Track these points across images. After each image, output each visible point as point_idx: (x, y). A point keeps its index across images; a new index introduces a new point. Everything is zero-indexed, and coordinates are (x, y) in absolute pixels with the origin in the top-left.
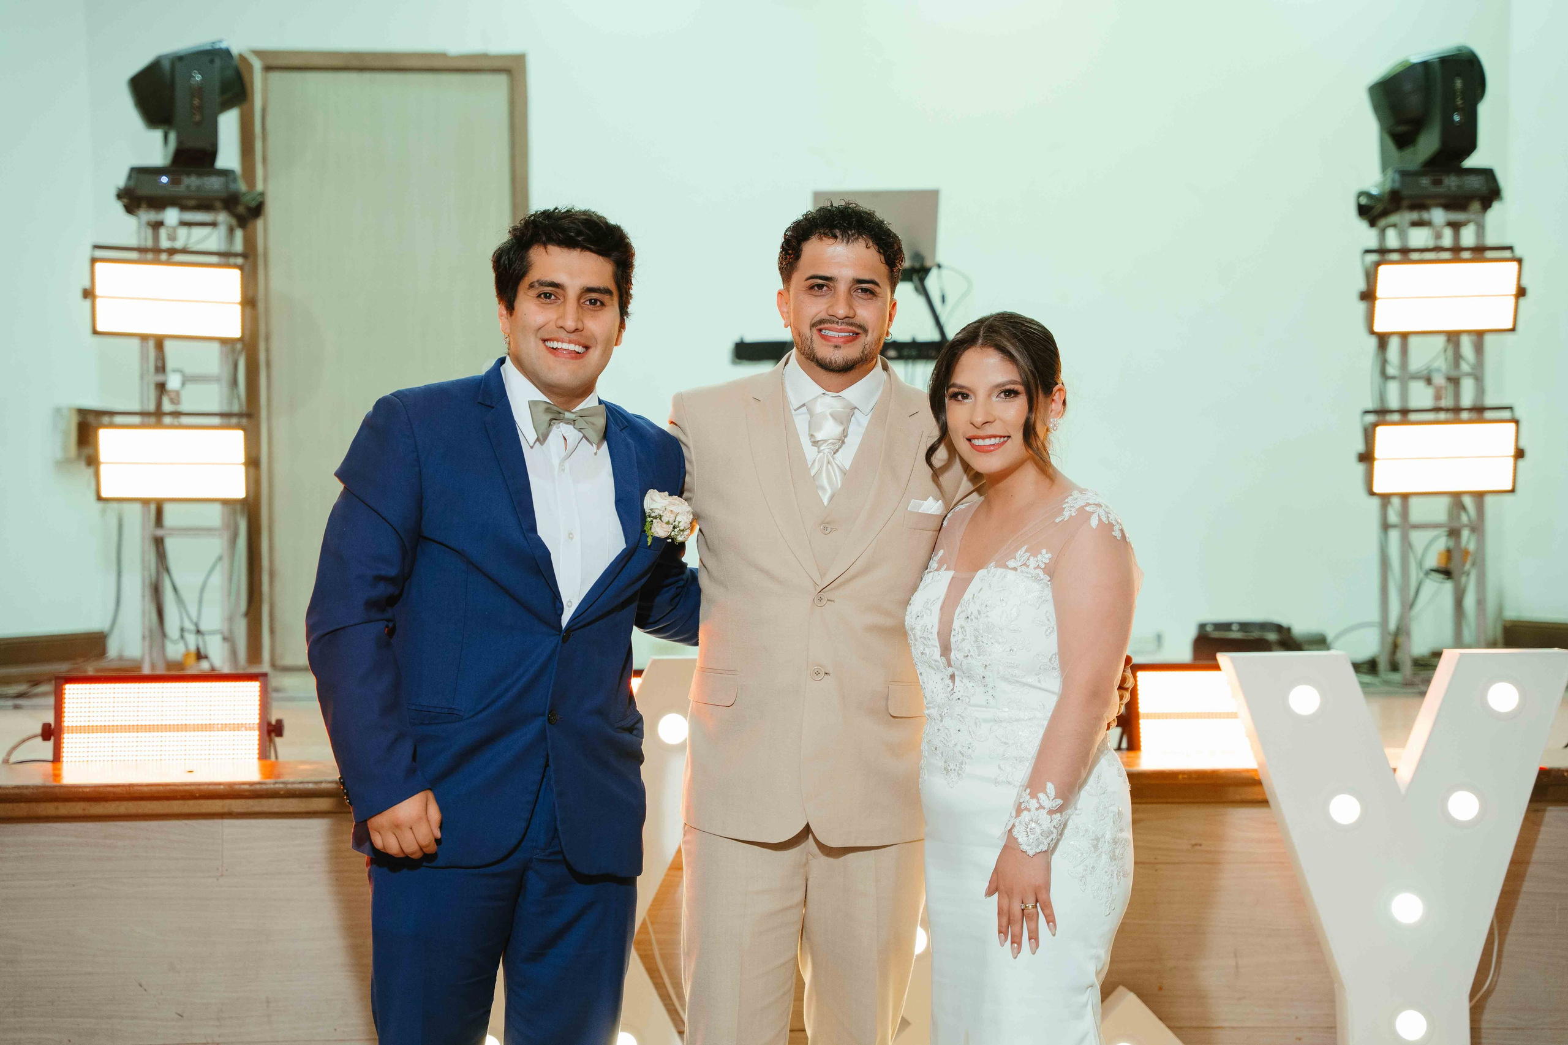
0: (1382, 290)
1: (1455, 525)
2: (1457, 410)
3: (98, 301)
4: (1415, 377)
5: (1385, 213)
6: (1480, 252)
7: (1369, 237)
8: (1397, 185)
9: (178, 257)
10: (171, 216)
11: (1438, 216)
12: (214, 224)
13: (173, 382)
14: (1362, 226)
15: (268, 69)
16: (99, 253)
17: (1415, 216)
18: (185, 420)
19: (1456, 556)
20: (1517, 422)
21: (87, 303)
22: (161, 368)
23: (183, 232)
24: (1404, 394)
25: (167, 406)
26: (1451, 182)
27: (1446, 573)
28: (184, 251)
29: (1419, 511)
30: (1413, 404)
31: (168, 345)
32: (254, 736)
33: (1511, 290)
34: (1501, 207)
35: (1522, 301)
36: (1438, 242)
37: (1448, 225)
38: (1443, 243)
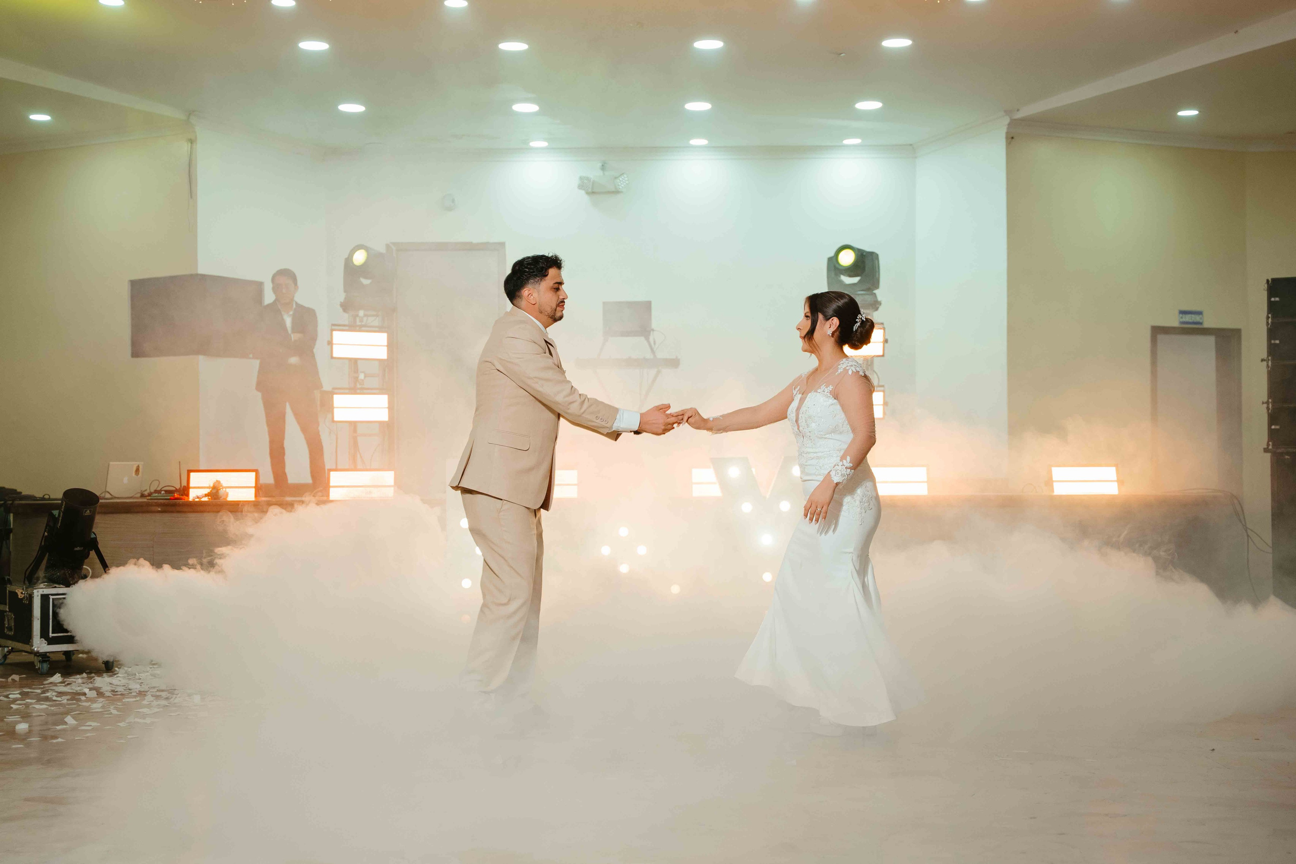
3: (334, 346)
9: (363, 329)
10: (361, 313)
12: (377, 316)
13: (362, 376)
15: (398, 250)
16: (333, 327)
18: (365, 391)
20: (884, 392)
21: (329, 347)
22: (356, 371)
23: (365, 319)
25: (358, 386)
28: (365, 326)
31: (359, 362)
32: (393, 490)
33: (882, 340)
34: (881, 308)
35: (886, 345)
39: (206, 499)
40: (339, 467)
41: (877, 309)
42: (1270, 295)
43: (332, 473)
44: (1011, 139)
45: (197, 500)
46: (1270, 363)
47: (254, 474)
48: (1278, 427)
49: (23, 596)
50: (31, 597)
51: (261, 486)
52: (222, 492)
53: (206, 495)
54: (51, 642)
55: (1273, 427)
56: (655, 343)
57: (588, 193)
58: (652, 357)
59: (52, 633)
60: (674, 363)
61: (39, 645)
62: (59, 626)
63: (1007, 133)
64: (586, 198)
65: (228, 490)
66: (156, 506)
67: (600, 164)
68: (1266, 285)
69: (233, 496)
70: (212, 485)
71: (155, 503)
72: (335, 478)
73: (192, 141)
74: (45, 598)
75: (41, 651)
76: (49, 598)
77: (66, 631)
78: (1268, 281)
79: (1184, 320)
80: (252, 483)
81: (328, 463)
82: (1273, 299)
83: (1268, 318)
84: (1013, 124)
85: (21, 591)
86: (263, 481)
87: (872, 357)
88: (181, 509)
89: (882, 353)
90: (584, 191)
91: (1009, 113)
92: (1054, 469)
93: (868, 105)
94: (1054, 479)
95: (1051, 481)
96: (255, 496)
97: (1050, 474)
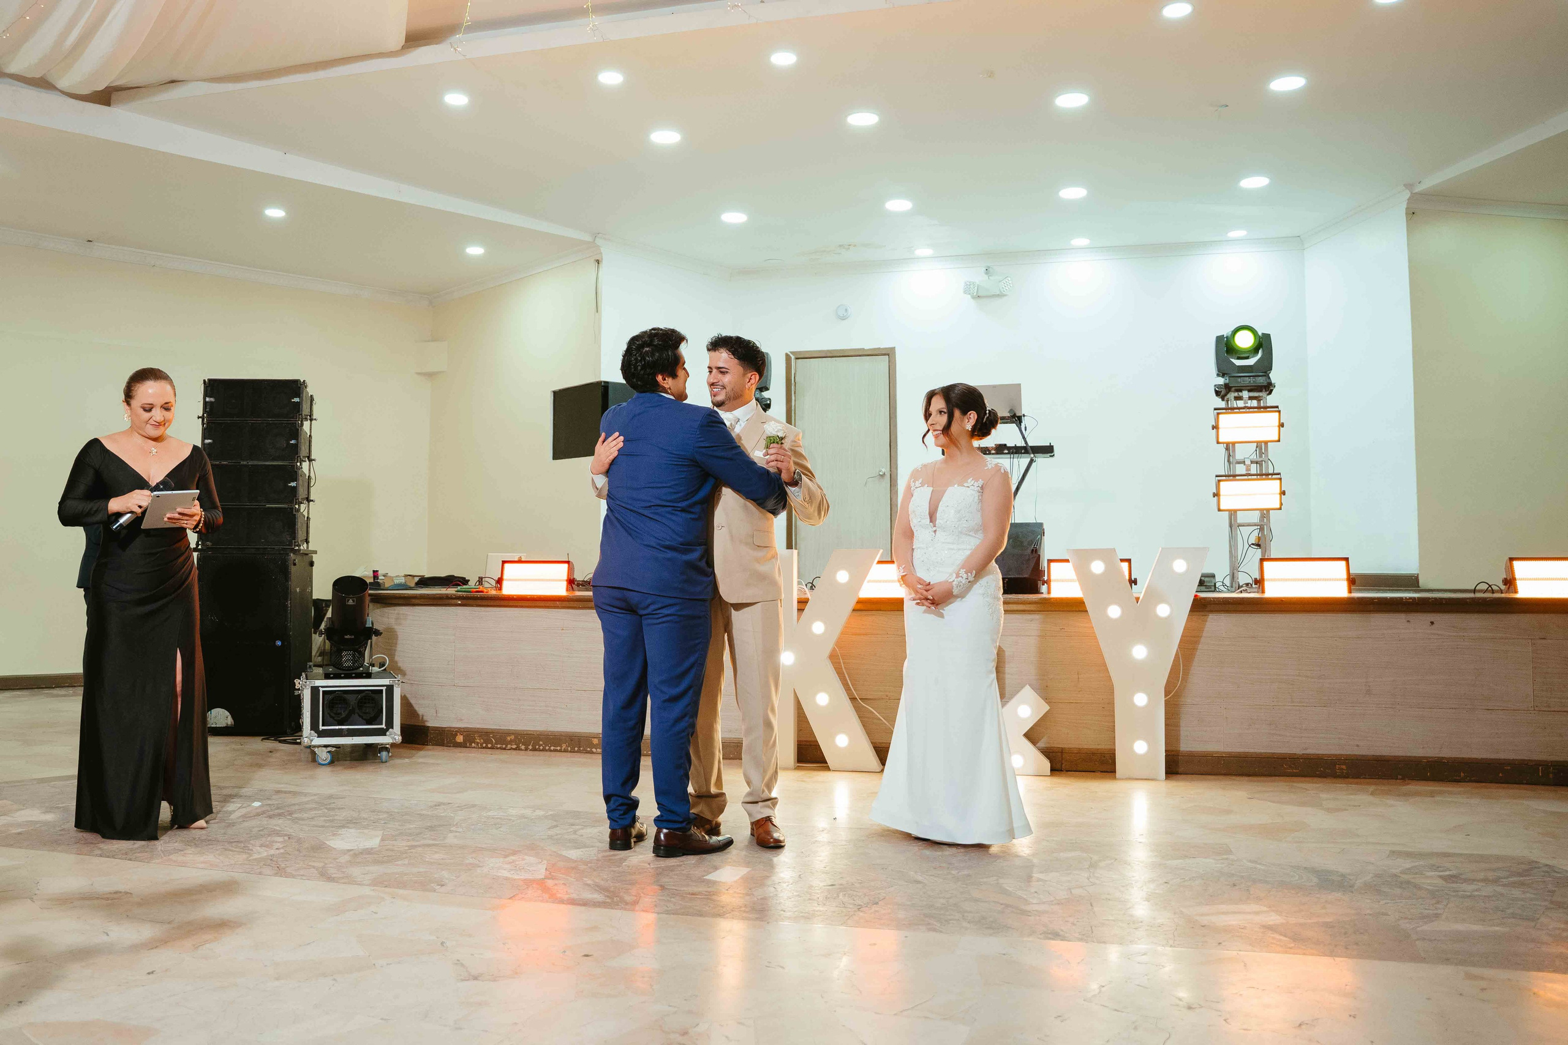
0: (1221, 425)
1: (1262, 522)
2: (1260, 475)
4: (1239, 463)
5: (1226, 395)
6: (1266, 407)
7: (1223, 404)
8: (1228, 381)
11: (1245, 394)
15: (797, 359)
17: (1236, 395)
19: (1263, 539)
20: (1280, 479)
24: (1234, 469)
26: (1251, 380)
27: (1258, 545)
29: (1241, 518)
30: (1237, 473)
33: (1277, 424)
34: (1274, 391)
35: (1281, 429)
36: (1247, 405)
37: (1251, 398)
38: (1249, 405)
41: (1270, 393)
44: (1411, 214)
45: (510, 593)
47: (568, 566)
51: (573, 579)
53: (517, 589)
56: (1026, 430)
57: (973, 298)
58: (1023, 444)
60: (1048, 450)
63: (1407, 209)
64: (972, 302)
67: (985, 269)
73: (598, 262)
80: (566, 576)
84: (1415, 198)
86: (577, 575)
87: (1266, 443)
88: (479, 602)
89: (1277, 439)
90: (969, 296)
91: (1409, 186)
92: (1516, 564)
93: (1255, 182)
94: (1517, 576)
95: (1515, 579)
96: (567, 590)
97: (1510, 569)
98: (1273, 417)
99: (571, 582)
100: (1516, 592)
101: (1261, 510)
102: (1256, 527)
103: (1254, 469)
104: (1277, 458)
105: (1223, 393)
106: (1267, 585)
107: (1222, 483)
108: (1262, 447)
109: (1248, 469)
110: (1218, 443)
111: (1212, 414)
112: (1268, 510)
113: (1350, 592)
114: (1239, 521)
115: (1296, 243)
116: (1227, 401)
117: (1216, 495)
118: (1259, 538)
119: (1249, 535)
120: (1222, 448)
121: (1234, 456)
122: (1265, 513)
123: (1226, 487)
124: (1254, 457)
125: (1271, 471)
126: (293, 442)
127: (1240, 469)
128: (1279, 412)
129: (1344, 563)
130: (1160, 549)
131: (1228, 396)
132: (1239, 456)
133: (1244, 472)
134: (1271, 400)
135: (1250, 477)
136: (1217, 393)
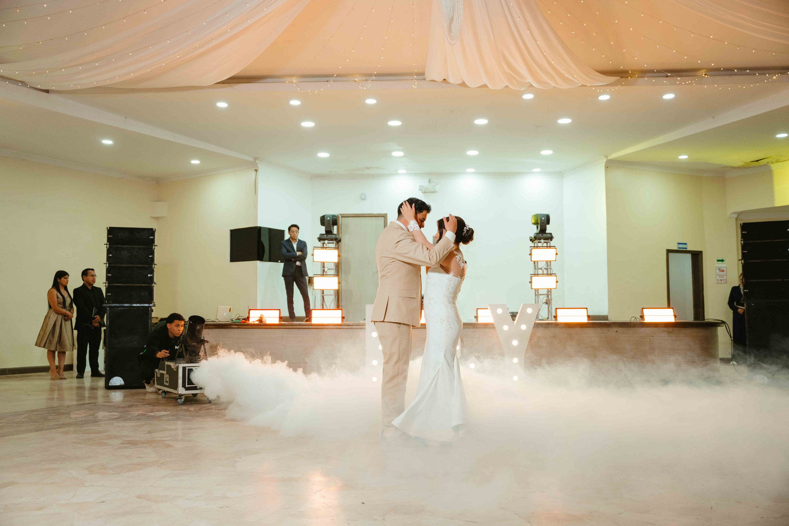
0: (533, 254)
1: (548, 294)
2: (548, 274)
4: (539, 269)
5: (534, 241)
6: (550, 247)
7: (532, 245)
8: (535, 236)
9: (327, 249)
10: (326, 242)
11: (542, 241)
12: (333, 243)
13: (326, 269)
14: (531, 242)
16: (314, 248)
17: (539, 241)
18: (328, 276)
20: (556, 276)
21: (312, 256)
22: (324, 267)
23: (328, 244)
24: (538, 272)
25: (325, 274)
26: (545, 235)
27: (547, 303)
29: (540, 292)
30: (539, 273)
31: (325, 263)
32: (341, 319)
33: (555, 254)
34: (553, 240)
35: (557, 255)
36: (543, 245)
37: (545, 242)
38: (544, 245)
39: (257, 322)
40: (316, 309)
41: (552, 241)
42: (742, 231)
43: (313, 311)
44: (607, 167)
45: (253, 323)
46: (743, 261)
47: (278, 311)
48: (747, 291)
49: (174, 367)
50: (177, 368)
51: (282, 317)
52: (263, 320)
53: (257, 321)
54: (187, 389)
55: (745, 291)
59: (188, 385)
61: (181, 390)
62: (190, 382)
63: (605, 165)
64: (422, 194)
65: (267, 319)
66: (234, 325)
67: (428, 180)
68: (740, 226)
69: (268, 321)
70: (259, 316)
71: (234, 324)
72: (314, 313)
74: (184, 368)
75: (183, 393)
76: (186, 368)
77: (194, 384)
78: (741, 224)
79: (679, 247)
80: (278, 316)
81: (312, 307)
82: (743, 232)
83: (741, 241)
84: (608, 162)
85: (173, 365)
86: (282, 315)
87: (550, 261)
88: (245, 327)
89: (555, 260)
90: (421, 192)
91: (606, 157)
92: (644, 310)
93: (547, 152)
94: (644, 315)
95: (644, 316)
96: (279, 321)
97: (642, 312)
98: (553, 251)
99: (281, 318)
100: (644, 320)
101: (548, 289)
102: (546, 296)
103: (545, 272)
104: (554, 268)
105: (533, 240)
106: (558, 318)
107: (533, 277)
108: (548, 263)
109: (543, 272)
110: (531, 261)
111: (529, 249)
112: (551, 289)
113: (588, 320)
114: (540, 293)
115: (560, 175)
116: (535, 243)
117: (531, 282)
118: (547, 300)
119: (543, 299)
120: (532, 263)
121: (537, 266)
122: (549, 291)
123: (535, 279)
124: (545, 267)
125: (552, 273)
126: (150, 256)
127: (540, 272)
128: (556, 249)
129: (586, 310)
130: (522, 304)
131: (535, 241)
132: (540, 266)
133: (542, 273)
134: (552, 243)
135: (543, 275)
136: (531, 240)
